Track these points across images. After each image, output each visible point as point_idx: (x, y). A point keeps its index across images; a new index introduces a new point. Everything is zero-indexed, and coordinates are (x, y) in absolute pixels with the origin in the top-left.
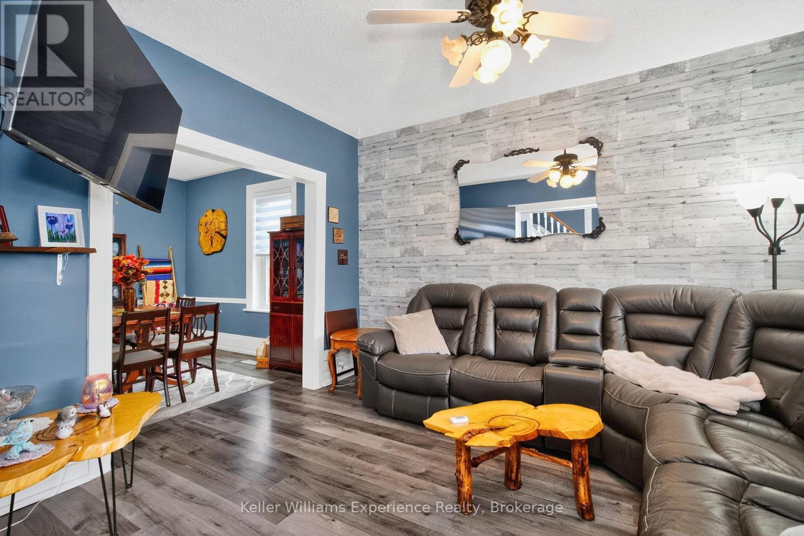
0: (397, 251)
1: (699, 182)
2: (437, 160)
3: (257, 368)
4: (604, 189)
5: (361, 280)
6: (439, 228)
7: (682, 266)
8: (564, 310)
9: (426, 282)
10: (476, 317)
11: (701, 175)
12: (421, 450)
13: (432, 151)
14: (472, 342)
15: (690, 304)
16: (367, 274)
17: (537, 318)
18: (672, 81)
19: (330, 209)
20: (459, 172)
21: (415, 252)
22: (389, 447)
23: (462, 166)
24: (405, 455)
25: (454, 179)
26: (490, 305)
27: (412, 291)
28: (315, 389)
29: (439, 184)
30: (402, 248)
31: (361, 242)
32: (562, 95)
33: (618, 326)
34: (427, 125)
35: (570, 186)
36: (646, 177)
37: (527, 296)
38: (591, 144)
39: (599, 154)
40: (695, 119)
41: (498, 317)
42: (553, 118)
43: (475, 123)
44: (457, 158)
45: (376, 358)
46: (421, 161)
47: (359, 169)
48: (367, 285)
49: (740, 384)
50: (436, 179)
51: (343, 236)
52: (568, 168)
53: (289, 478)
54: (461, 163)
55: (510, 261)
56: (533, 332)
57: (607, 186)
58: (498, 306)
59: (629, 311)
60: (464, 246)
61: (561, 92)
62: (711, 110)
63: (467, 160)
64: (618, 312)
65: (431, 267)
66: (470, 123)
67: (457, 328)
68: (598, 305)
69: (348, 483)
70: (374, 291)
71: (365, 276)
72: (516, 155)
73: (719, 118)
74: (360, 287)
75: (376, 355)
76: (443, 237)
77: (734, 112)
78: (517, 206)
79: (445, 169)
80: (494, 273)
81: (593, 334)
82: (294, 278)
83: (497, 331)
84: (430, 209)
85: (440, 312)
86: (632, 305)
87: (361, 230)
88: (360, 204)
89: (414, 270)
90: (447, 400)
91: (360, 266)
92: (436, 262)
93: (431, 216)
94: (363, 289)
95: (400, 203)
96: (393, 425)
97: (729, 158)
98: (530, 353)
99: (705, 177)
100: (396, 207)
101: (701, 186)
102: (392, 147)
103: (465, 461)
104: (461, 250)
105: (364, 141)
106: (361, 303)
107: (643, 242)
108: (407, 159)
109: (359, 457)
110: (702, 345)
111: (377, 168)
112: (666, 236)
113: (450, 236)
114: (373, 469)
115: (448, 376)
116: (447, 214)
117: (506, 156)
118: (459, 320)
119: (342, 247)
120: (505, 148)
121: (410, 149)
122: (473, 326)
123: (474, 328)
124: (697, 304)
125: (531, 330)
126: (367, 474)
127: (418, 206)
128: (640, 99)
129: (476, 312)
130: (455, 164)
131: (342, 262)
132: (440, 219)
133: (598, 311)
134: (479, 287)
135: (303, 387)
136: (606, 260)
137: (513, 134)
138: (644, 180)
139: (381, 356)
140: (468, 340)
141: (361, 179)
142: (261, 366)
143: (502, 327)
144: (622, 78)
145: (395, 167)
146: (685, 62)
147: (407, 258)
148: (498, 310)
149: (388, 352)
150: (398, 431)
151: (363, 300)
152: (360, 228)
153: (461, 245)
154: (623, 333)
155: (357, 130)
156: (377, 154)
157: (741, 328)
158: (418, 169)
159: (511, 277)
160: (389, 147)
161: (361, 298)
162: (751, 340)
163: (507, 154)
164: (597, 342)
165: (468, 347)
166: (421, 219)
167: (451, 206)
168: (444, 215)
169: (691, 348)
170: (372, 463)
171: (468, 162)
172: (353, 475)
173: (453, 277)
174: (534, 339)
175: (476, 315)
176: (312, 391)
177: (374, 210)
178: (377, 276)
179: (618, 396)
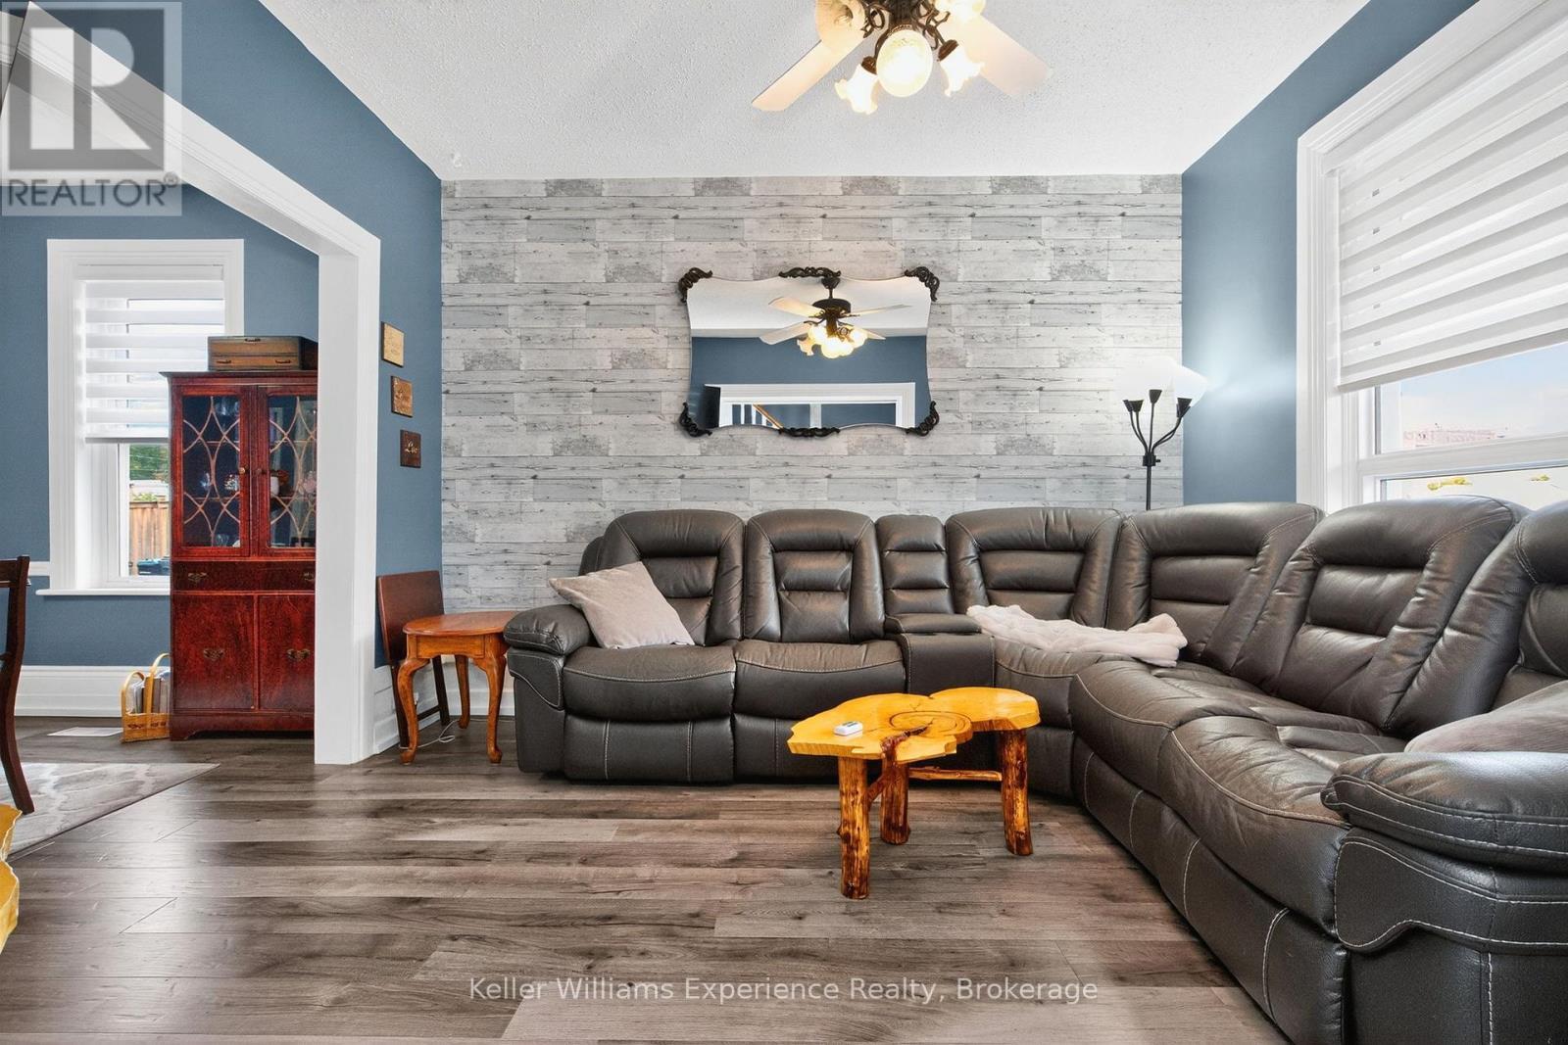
0: (544, 444)
1: (1060, 361)
2: (643, 262)
3: (125, 743)
4: (938, 356)
5: (446, 507)
6: (646, 400)
7: (1037, 483)
8: (890, 551)
9: (614, 511)
10: (738, 573)
11: (1061, 350)
12: (700, 823)
13: (631, 238)
14: (737, 618)
15: (1067, 531)
16: (460, 495)
17: (849, 566)
18: (1031, 203)
19: (388, 329)
20: (690, 291)
21: (587, 446)
22: (635, 832)
23: (696, 281)
24: (675, 838)
25: (679, 305)
26: (765, 550)
27: (580, 531)
28: (354, 760)
29: (645, 310)
30: (558, 437)
31: (446, 420)
32: (877, 185)
33: (971, 570)
34: (620, 184)
35: (836, 356)
36: (994, 345)
37: (831, 530)
38: (922, 280)
39: (933, 298)
40: (1057, 267)
41: (780, 568)
42: (862, 223)
43: (721, 201)
44: (686, 264)
45: (561, 662)
46: (604, 260)
47: (444, 249)
48: (463, 519)
49: (1155, 630)
50: (639, 300)
51: (411, 397)
52: (835, 324)
53: (449, 942)
54: (693, 277)
55: (785, 470)
56: (844, 591)
57: (941, 352)
58: (777, 549)
59: (984, 549)
60: (697, 439)
61: (876, 180)
62: (1076, 258)
63: (707, 271)
64: (969, 550)
65: (626, 479)
66: (711, 200)
67: (698, 596)
68: (939, 539)
69: (606, 913)
70: (481, 531)
71: (459, 497)
72: (799, 278)
73: (1085, 271)
74: (444, 522)
75: (559, 655)
76: (653, 419)
77: (1101, 265)
78: (724, 387)
79: (660, 281)
80: (756, 492)
81: (935, 586)
82: (262, 495)
83: (781, 593)
84: (622, 360)
85: (661, 565)
86: (991, 539)
87: (447, 392)
88: (445, 333)
89: (587, 486)
90: (728, 723)
91: (444, 475)
92: (639, 467)
93: (627, 373)
94: (453, 527)
95: (553, 340)
96: (608, 795)
97: (1092, 331)
98: (844, 626)
99: (1066, 353)
100: (543, 346)
101: (1061, 367)
102: (534, 215)
103: (862, 802)
104: (692, 447)
105: (458, 188)
106: (445, 560)
107: (987, 444)
108: (573, 247)
109: (584, 862)
110: (1089, 588)
111: (494, 255)
112: (1017, 437)
113: (667, 417)
114: (634, 875)
115: (733, 675)
116: (662, 374)
117: (782, 275)
118: (702, 577)
119: (412, 427)
120: (780, 261)
121: (580, 228)
122: (735, 589)
123: (736, 592)
124: (1077, 531)
125: (839, 588)
126: (627, 886)
127: (596, 350)
128: (990, 219)
129: (738, 561)
130: (682, 275)
131: (410, 461)
132: (647, 381)
133: (939, 550)
134: (736, 517)
135: (316, 762)
136: (939, 472)
137: (795, 237)
138: (992, 348)
139: (569, 657)
140: (727, 613)
141: (449, 273)
142: (136, 735)
143: (789, 587)
144: (967, 179)
145: (542, 261)
146: (1047, 179)
147: (570, 460)
148: (780, 556)
149: (580, 647)
150: (629, 803)
151: (451, 553)
152: (444, 388)
153: (695, 436)
154: (980, 582)
155: (452, 156)
156: (495, 224)
157: (1133, 560)
158: (597, 273)
159: (787, 499)
160: (526, 213)
161: (446, 548)
162: (1149, 575)
163: (784, 272)
164: (943, 598)
165: (729, 626)
166: (603, 378)
167: (670, 359)
168: (655, 374)
169: (1072, 595)
170: (622, 866)
171: (709, 275)
172: (596, 897)
173: (673, 499)
174: (847, 603)
175: (737, 567)
176: (351, 766)
177: (484, 350)
178: (492, 496)
179: (1021, 666)
